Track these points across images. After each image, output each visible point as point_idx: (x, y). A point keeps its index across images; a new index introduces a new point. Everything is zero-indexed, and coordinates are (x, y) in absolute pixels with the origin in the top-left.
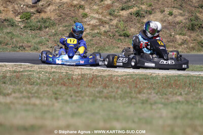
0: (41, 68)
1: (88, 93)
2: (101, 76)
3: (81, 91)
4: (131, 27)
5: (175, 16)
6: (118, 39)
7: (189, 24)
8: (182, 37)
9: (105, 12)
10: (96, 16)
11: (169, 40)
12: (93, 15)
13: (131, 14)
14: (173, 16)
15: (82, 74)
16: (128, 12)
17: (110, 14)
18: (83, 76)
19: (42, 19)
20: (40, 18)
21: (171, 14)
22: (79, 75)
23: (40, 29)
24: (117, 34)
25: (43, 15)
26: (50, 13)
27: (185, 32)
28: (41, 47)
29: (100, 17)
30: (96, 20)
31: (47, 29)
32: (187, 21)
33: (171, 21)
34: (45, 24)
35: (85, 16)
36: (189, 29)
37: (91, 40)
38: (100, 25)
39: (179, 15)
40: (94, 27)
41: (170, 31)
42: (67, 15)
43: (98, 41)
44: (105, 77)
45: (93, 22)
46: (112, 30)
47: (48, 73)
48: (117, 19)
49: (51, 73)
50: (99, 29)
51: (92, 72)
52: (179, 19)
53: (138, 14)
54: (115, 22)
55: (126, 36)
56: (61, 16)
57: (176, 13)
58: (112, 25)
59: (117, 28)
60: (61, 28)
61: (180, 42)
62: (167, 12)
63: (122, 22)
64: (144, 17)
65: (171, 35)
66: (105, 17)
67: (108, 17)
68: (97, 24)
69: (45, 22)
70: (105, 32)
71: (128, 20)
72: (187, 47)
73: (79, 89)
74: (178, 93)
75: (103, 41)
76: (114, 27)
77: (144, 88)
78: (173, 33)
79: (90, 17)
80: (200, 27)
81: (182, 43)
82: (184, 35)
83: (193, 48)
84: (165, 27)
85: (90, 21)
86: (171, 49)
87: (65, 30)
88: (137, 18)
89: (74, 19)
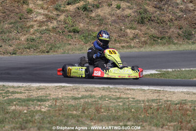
4: (79, 22)
5: (123, 10)
6: (68, 36)
7: (138, 17)
8: (133, 31)
9: (51, 7)
10: (42, 11)
11: (120, 34)
12: (38, 10)
13: (78, 9)
16: (75, 7)
17: (56, 9)
21: (119, 7)
24: (66, 30)
27: (135, 26)
29: (46, 12)
30: (42, 16)
32: (136, 14)
33: (119, 15)
35: (30, 11)
36: (138, 22)
37: (40, 37)
38: (47, 21)
39: (127, 8)
40: (41, 23)
41: (120, 25)
43: (48, 38)
45: (40, 18)
46: (60, 26)
48: (64, 14)
50: (47, 25)
52: (128, 12)
53: (85, 9)
54: (62, 17)
55: (76, 31)
56: (5, 13)
57: (124, 6)
58: (60, 21)
59: (66, 24)
60: (6, 25)
61: (131, 36)
62: (114, 6)
63: (70, 17)
64: (92, 11)
65: (121, 30)
66: (52, 13)
67: (54, 13)
68: (44, 20)
70: (53, 28)
71: (76, 15)
72: (139, 42)
75: (53, 38)
76: (63, 23)
78: (123, 28)
79: (35, 13)
80: (149, 20)
81: (134, 38)
82: (135, 29)
83: (145, 43)
84: (114, 21)
85: (36, 17)
86: (124, 44)
87: (12, 28)
88: (85, 12)
89: (19, 15)
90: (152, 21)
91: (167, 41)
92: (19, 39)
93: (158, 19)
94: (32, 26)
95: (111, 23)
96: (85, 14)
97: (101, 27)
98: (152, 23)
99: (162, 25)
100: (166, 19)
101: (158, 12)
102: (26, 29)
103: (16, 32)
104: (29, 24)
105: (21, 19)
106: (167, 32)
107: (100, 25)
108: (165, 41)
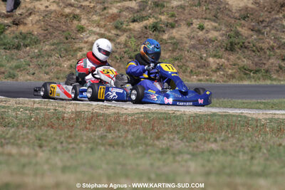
0: (19, 103)
1: (85, 138)
2: (103, 115)
3: (76, 136)
5: (208, 31)
7: (226, 41)
8: (217, 61)
9: (110, 25)
10: (97, 30)
11: (199, 64)
12: (92, 29)
13: (146, 28)
14: (204, 31)
15: (76, 112)
16: (142, 25)
17: (117, 28)
18: (78, 114)
19: (21, 33)
20: (17, 33)
21: (201, 28)
22: (72, 113)
23: (18, 48)
24: (126, 56)
25: (22, 29)
26: (32, 25)
27: (220, 54)
28: (19, 73)
29: (103, 32)
30: (96, 36)
31: (28, 48)
32: (224, 38)
33: (202, 38)
34: (25, 41)
35: (81, 29)
36: (226, 49)
39: (213, 29)
41: (200, 52)
42: (56, 29)
44: (109, 116)
45: (92, 39)
46: (119, 51)
47: (29, 110)
48: (125, 34)
49: (32, 110)
51: (90, 109)
52: (213, 34)
53: (155, 28)
54: (123, 39)
56: (47, 30)
57: (209, 27)
58: (119, 43)
59: (127, 47)
60: (47, 47)
61: (214, 67)
62: (195, 26)
63: (133, 39)
64: (164, 31)
65: (201, 58)
66: (110, 32)
67: (114, 32)
69: (25, 38)
71: (142, 36)
72: (224, 75)
73: (73, 133)
74: (212, 140)
76: (122, 46)
77: (164, 132)
78: (205, 55)
79: (88, 32)
80: (242, 47)
81: (218, 69)
82: (220, 57)
83: (232, 76)
84: (194, 47)
85: (88, 37)
86: (202, 78)
87: (53, 50)
88: (155, 33)
89: (66, 34)
90: (246, 48)
91: (263, 76)
92: (60, 65)
93: (254, 46)
94: (80, 49)
95: (188, 48)
96: (155, 35)
97: (175, 54)
98: (246, 50)
99: (259, 54)
100: (265, 46)
101: (255, 37)
102: (72, 53)
103: (57, 55)
104: (77, 46)
105: (67, 39)
106: (264, 64)
107: (173, 51)
108: (260, 75)
